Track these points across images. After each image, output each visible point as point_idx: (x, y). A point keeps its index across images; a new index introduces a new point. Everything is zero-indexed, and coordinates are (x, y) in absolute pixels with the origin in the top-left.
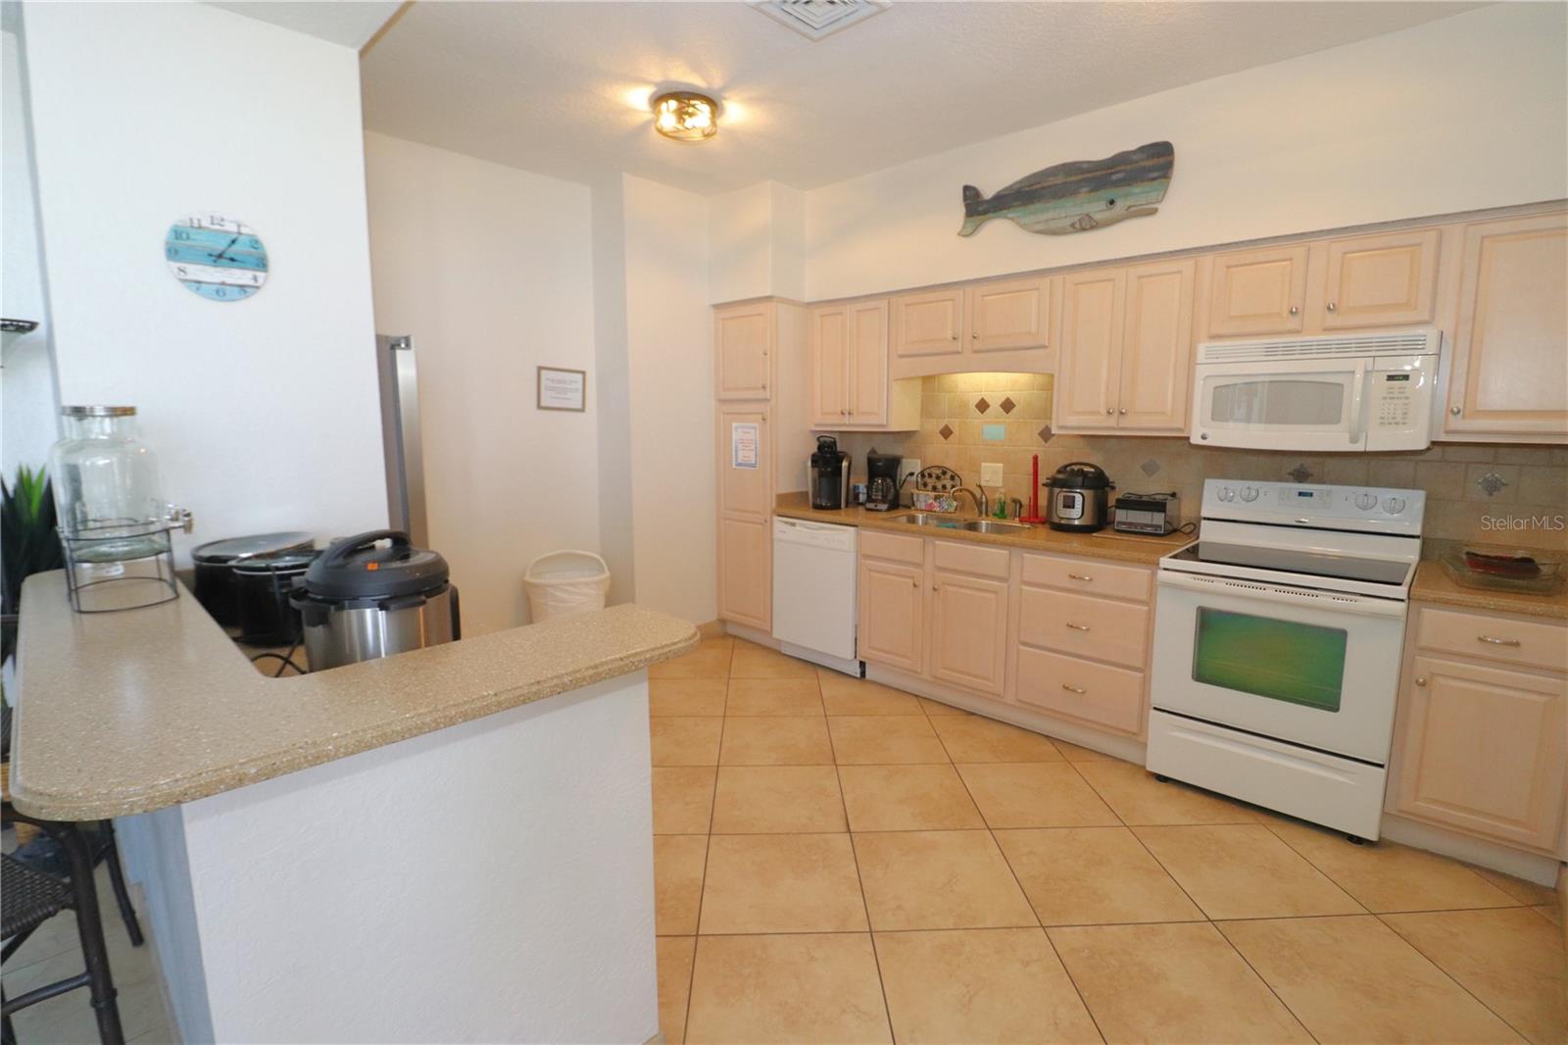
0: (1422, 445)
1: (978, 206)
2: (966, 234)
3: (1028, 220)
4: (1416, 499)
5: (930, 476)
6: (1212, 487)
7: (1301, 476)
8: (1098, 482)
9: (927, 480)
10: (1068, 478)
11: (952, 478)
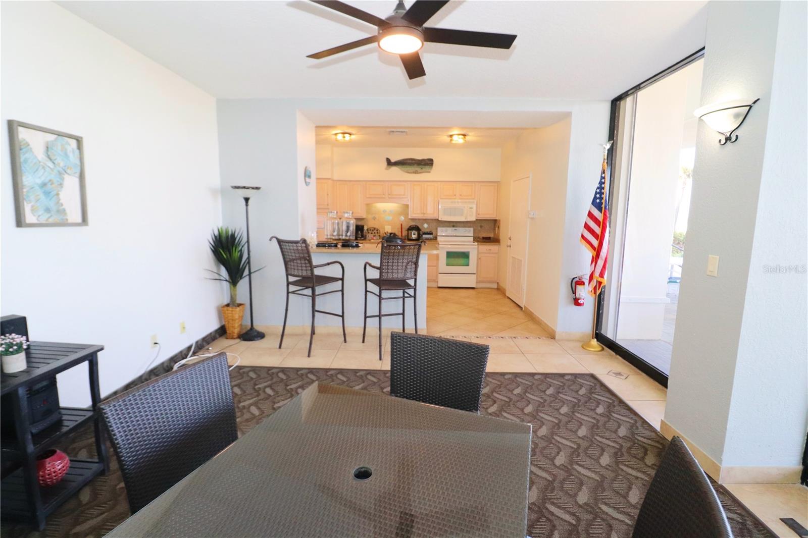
0: (475, 220)
1: (389, 163)
2: (386, 169)
3: (403, 169)
4: (472, 229)
5: (370, 230)
6: (439, 229)
7: (453, 226)
8: (417, 229)
9: (369, 231)
10: (411, 229)
11: (377, 230)
